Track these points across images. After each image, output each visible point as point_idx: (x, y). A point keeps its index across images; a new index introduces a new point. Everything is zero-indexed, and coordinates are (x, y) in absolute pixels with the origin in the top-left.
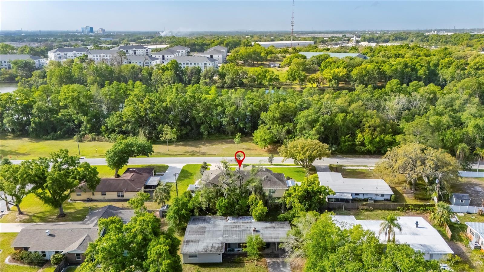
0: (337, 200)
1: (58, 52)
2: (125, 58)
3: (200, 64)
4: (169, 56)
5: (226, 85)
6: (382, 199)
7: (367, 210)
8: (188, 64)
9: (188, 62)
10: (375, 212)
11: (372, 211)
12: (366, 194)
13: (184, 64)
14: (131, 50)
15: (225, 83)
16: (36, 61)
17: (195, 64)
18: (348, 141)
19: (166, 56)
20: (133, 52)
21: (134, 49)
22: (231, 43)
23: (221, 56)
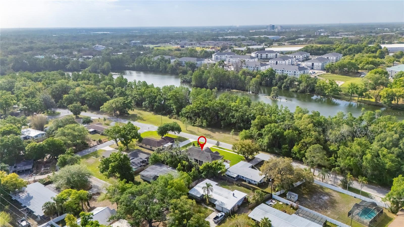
0: (228, 176)
1: (217, 55)
2: (244, 64)
3: (291, 72)
4: (281, 62)
5: (299, 90)
6: (254, 183)
7: (237, 185)
8: (283, 71)
9: (283, 70)
10: (240, 187)
11: (239, 186)
12: (247, 178)
13: (280, 71)
14: (264, 54)
15: (299, 89)
16: (199, 62)
17: (288, 71)
18: (287, 149)
19: (278, 62)
20: (266, 55)
21: (267, 53)
22: (355, 49)
23: (320, 64)
